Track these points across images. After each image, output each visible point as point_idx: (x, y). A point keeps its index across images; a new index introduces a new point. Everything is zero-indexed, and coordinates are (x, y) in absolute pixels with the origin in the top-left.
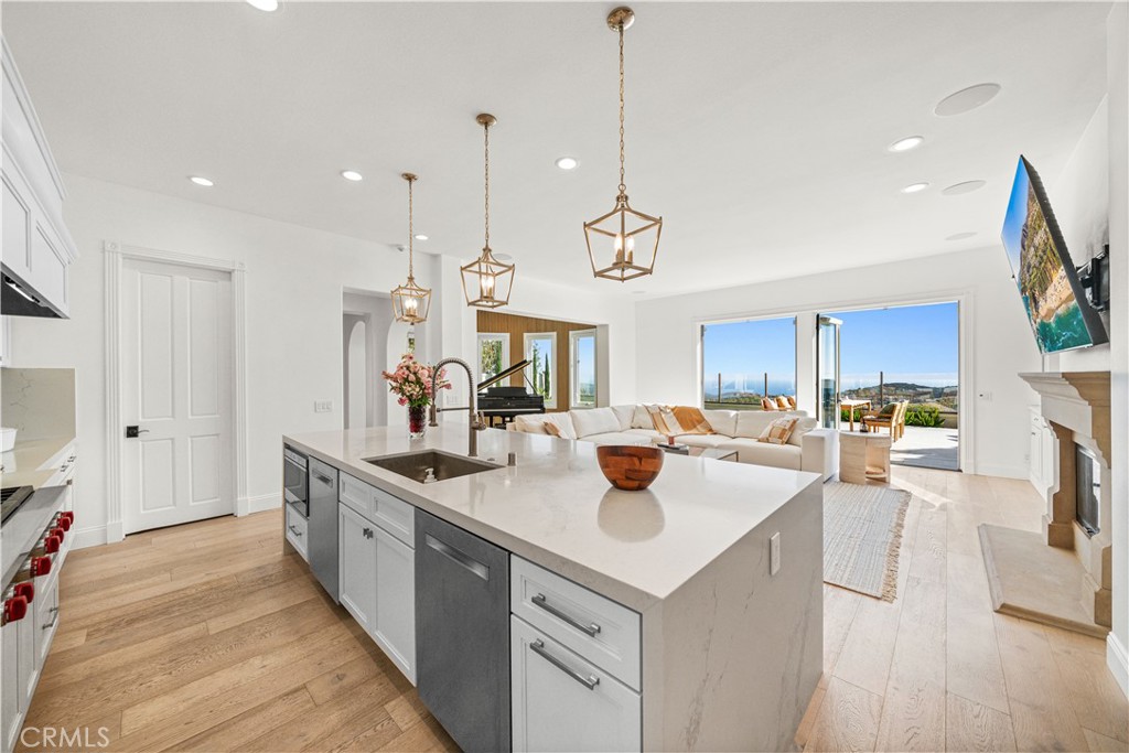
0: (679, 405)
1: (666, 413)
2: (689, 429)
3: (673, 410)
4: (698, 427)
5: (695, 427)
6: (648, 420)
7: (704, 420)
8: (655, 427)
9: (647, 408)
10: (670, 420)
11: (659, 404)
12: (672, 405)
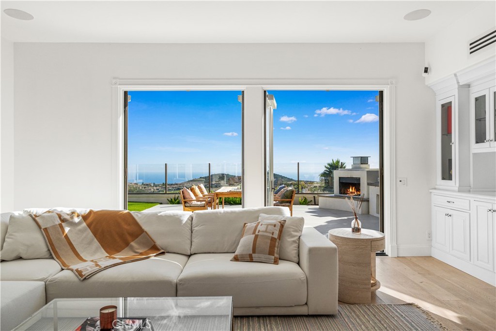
0: (96, 209)
1: (72, 224)
2: (118, 250)
3: (85, 218)
4: (133, 244)
5: (127, 244)
6: (38, 241)
7: (142, 231)
8: (52, 253)
9: (34, 218)
10: (80, 236)
11: (59, 209)
12: (84, 210)
